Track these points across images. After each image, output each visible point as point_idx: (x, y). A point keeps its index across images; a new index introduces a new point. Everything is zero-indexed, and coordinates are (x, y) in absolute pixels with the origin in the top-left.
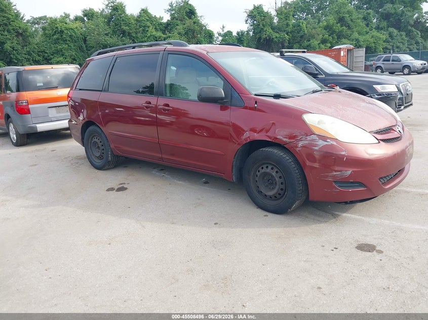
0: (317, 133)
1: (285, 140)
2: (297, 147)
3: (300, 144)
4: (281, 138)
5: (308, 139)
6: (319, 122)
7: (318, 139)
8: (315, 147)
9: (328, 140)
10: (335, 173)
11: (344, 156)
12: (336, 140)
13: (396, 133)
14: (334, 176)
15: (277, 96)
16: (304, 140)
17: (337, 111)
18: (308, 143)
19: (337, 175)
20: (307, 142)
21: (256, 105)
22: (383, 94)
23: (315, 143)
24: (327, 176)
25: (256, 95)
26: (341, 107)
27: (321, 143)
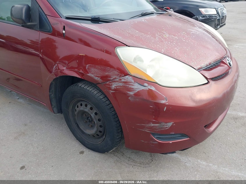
0: (132, 74)
1: (96, 78)
2: (110, 89)
3: (114, 86)
4: (92, 76)
5: (123, 80)
6: (135, 59)
7: (133, 81)
8: (130, 91)
9: (146, 84)
10: (152, 125)
11: (164, 105)
12: (155, 84)
13: (226, 66)
14: (151, 128)
15: (96, 20)
16: (117, 82)
17: (162, 42)
18: (123, 86)
19: (156, 127)
20: (121, 84)
21: (64, 32)
22: (206, 16)
23: (130, 86)
24: (143, 127)
25: (67, 18)
26: (168, 36)
27: (137, 87)
